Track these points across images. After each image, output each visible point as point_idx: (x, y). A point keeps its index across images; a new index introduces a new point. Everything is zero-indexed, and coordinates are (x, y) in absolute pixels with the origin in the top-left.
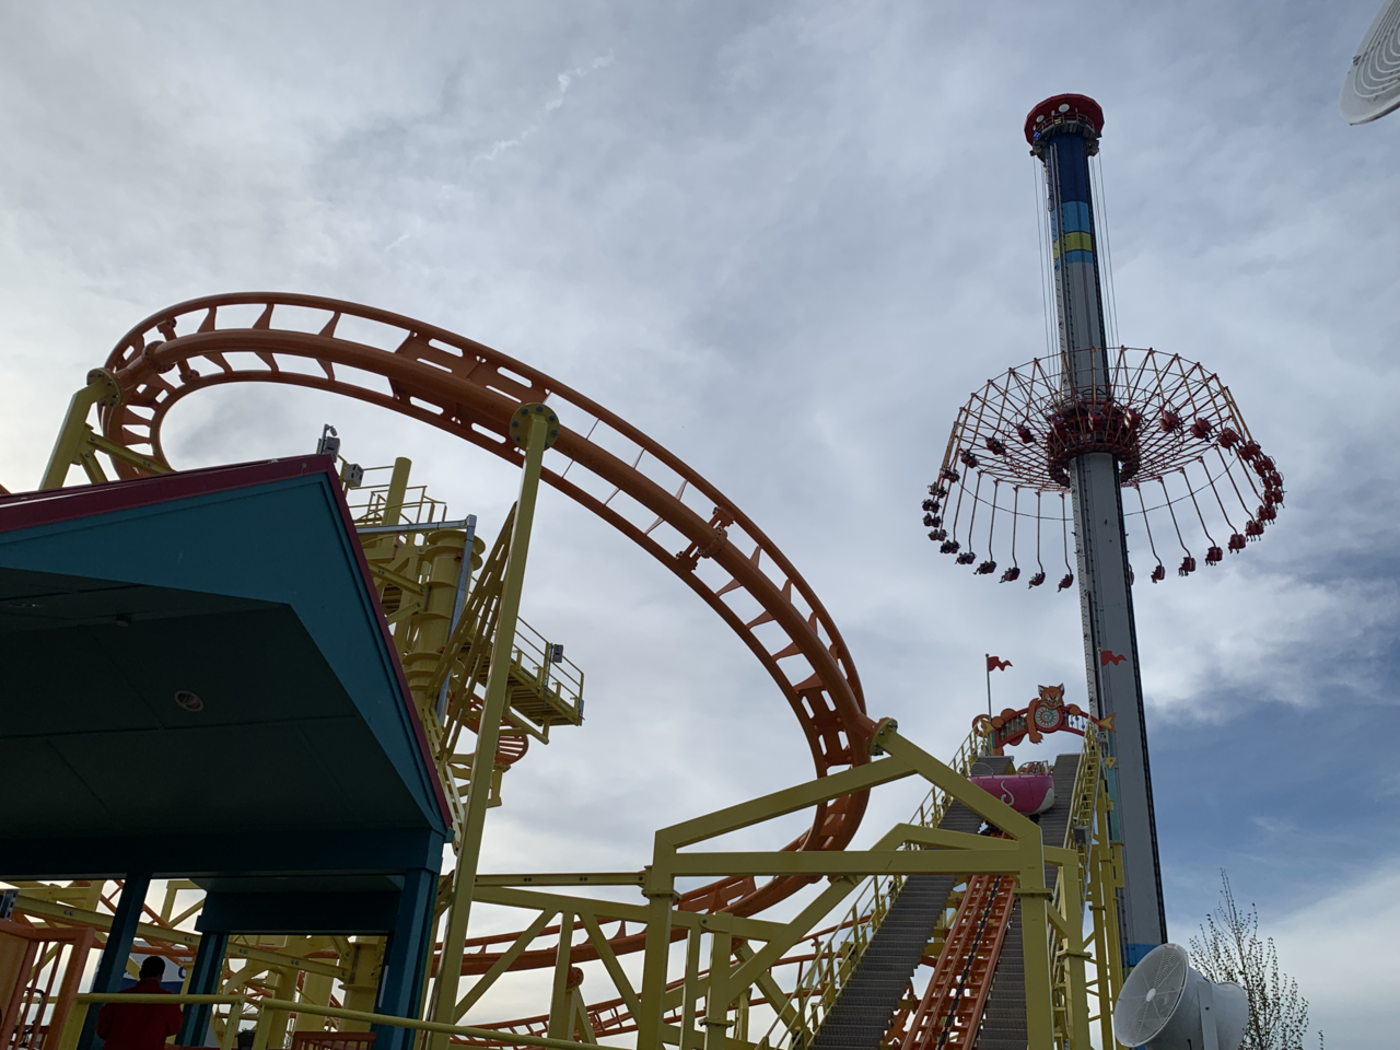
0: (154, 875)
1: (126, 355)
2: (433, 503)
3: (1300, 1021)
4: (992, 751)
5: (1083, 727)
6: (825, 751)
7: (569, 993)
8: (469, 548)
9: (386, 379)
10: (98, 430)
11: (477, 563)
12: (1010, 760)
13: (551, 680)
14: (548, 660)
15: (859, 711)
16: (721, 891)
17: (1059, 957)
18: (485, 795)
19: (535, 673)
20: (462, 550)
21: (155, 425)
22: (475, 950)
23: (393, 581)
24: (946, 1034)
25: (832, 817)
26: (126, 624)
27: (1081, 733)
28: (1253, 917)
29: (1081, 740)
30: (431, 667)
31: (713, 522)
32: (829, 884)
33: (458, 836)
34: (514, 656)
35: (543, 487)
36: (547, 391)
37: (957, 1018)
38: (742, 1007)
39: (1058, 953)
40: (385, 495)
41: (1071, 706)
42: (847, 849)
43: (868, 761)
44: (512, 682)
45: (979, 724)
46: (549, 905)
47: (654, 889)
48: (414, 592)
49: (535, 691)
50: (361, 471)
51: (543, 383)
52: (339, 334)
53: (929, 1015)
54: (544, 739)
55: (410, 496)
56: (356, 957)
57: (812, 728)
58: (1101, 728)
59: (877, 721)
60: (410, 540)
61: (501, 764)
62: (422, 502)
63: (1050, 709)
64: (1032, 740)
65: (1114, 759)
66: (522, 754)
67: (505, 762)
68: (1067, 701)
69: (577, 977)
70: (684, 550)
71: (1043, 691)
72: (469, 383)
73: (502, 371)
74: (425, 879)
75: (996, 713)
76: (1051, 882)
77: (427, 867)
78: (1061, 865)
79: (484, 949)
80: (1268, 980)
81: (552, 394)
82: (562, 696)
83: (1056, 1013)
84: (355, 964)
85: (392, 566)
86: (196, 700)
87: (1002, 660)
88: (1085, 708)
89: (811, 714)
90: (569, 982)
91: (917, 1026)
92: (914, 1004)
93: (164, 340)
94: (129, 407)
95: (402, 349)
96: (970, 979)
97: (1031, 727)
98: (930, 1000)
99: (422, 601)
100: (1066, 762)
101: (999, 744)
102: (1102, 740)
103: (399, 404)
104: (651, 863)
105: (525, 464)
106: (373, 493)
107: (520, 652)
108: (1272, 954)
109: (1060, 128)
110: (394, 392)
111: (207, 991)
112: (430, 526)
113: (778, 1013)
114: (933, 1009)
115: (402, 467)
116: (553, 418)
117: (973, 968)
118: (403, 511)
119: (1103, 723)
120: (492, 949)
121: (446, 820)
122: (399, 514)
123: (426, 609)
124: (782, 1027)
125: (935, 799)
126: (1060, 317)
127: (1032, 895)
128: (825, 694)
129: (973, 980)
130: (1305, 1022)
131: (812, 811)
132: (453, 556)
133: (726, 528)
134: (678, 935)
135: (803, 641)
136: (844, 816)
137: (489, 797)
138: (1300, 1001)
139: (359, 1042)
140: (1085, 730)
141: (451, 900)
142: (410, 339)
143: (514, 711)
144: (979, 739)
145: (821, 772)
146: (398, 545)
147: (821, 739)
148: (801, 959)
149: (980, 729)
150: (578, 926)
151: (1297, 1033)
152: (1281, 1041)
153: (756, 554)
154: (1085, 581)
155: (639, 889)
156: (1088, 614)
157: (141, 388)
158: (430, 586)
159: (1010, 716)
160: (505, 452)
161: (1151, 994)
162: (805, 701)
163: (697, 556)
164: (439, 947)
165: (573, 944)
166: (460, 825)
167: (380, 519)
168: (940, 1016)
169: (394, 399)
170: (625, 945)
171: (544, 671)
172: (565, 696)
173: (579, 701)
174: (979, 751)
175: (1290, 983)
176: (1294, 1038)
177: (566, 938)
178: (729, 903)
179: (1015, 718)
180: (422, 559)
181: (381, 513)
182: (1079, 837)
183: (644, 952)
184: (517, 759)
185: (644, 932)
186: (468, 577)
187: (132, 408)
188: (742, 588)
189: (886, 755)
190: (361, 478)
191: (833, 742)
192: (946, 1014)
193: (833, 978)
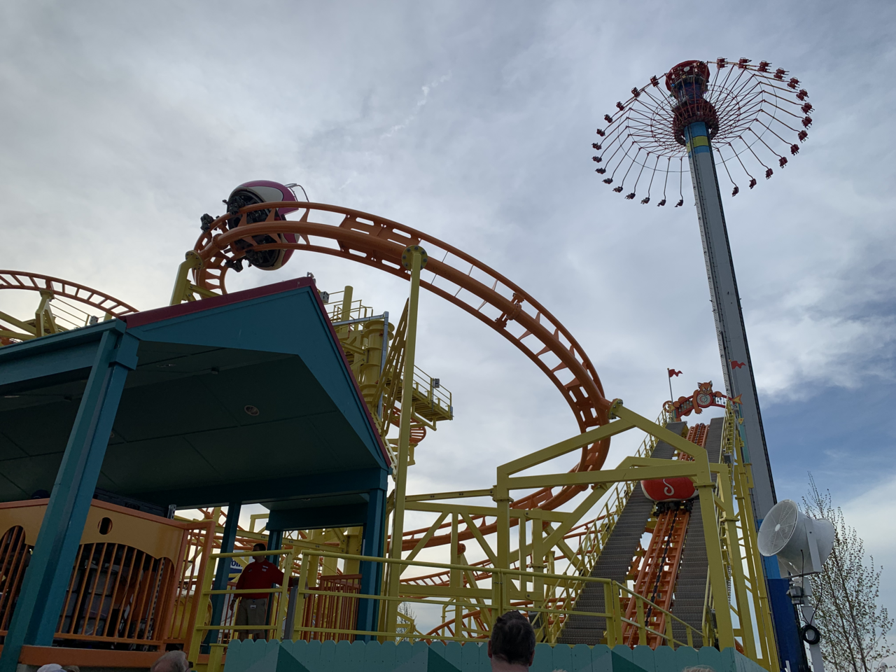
0: (243, 502)
1: (204, 243)
2: (366, 308)
3: (859, 551)
4: (675, 419)
5: (724, 403)
6: (584, 420)
7: (459, 557)
8: (386, 329)
9: (336, 241)
10: (193, 282)
11: (391, 336)
12: (685, 423)
13: (435, 397)
14: (432, 387)
15: (601, 397)
16: (534, 499)
17: (721, 522)
18: (406, 459)
19: (426, 394)
20: (383, 330)
21: (222, 278)
22: (409, 537)
23: (350, 349)
24: (662, 567)
25: (591, 455)
26: (217, 373)
27: (724, 407)
28: (828, 497)
29: (724, 410)
30: (373, 391)
31: (514, 300)
32: (592, 491)
33: (395, 472)
34: (414, 386)
35: (422, 290)
36: (419, 239)
37: (667, 559)
38: (550, 561)
39: (720, 520)
40: (341, 307)
41: (717, 392)
42: (601, 470)
43: (608, 422)
44: (414, 399)
45: (667, 406)
46: (445, 510)
47: (499, 497)
48: (360, 353)
49: (427, 403)
50: (328, 295)
51: (417, 235)
52: (309, 220)
53: (652, 557)
54: (434, 428)
55: (354, 306)
56: (348, 542)
57: (576, 408)
58: (734, 403)
59: (611, 401)
60: (356, 328)
61: (413, 443)
62: (360, 308)
63: (705, 395)
64: (697, 413)
65: (743, 419)
66: (423, 437)
67: (415, 442)
68: (714, 390)
69: (462, 548)
70: (499, 317)
71: (701, 385)
72: (378, 238)
73: (395, 231)
74: (380, 493)
75: (676, 399)
76: (714, 479)
77: (380, 487)
78: (719, 472)
79: (413, 537)
80: (839, 531)
81: (422, 240)
82: (441, 405)
83: (723, 552)
84: (348, 546)
85: (349, 341)
86: (255, 409)
87: (677, 371)
88: (724, 393)
89: (575, 400)
90: (459, 551)
91: (646, 564)
92: (643, 553)
93: (222, 233)
94: (208, 270)
95: (342, 225)
96: (673, 538)
97: (695, 405)
98: (652, 550)
99: (365, 357)
100: (716, 422)
101: (678, 416)
102: (736, 409)
103: (344, 253)
104: (496, 484)
105: (411, 279)
106: (335, 306)
107: (417, 384)
108: (840, 515)
109: (685, 80)
110: (341, 247)
111: (277, 548)
112: (365, 319)
113: (570, 561)
114: (654, 555)
115: (349, 291)
116: (424, 252)
117: (675, 532)
118: (351, 314)
119: (735, 400)
120: (417, 536)
121: (387, 462)
122: (349, 316)
123: (367, 362)
124: (572, 568)
125: (646, 446)
126: (693, 183)
127: (705, 486)
128: (582, 389)
129: (675, 538)
130: (862, 551)
131: (579, 452)
132: (378, 334)
133: (521, 304)
134: (514, 523)
135: (567, 361)
136: (597, 454)
137: (408, 460)
138: (858, 540)
139: (354, 579)
140: (726, 405)
141: (394, 506)
142: (346, 218)
143: (417, 414)
144: (667, 414)
145: (583, 430)
146: (350, 330)
147: (581, 413)
148: (580, 535)
149: (667, 408)
150: (461, 522)
151: (858, 558)
152: (848, 563)
153: (538, 316)
154: (719, 326)
155: (491, 498)
156: (722, 343)
157: (213, 259)
158: (368, 350)
159: (683, 400)
160: (401, 273)
161: (778, 528)
162: (571, 393)
163: (506, 320)
164: (389, 537)
165: (459, 531)
166: (395, 467)
167: (340, 318)
168: (658, 558)
169: (341, 251)
170: (487, 530)
171: (431, 393)
172: (443, 405)
173: (450, 407)
174: (668, 420)
175: (852, 530)
176: (857, 561)
177: (455, 529)
178: (539, 505)
179: (686, 401)
180: (363, 337)
181: (340, 316)
182: (727, 459)
183: (496, 533)
184: (421, 439)
185: (496, 522)
186: (387, 343)
187: (209, 270)
188: (532, 335)
189: (618, 419)
190: (328, 298)
191: (588, 414)
192: (661, 557)
193: (598, 542)
